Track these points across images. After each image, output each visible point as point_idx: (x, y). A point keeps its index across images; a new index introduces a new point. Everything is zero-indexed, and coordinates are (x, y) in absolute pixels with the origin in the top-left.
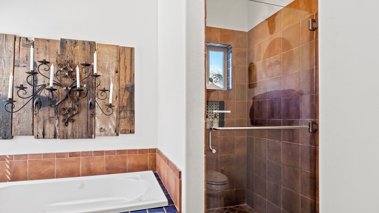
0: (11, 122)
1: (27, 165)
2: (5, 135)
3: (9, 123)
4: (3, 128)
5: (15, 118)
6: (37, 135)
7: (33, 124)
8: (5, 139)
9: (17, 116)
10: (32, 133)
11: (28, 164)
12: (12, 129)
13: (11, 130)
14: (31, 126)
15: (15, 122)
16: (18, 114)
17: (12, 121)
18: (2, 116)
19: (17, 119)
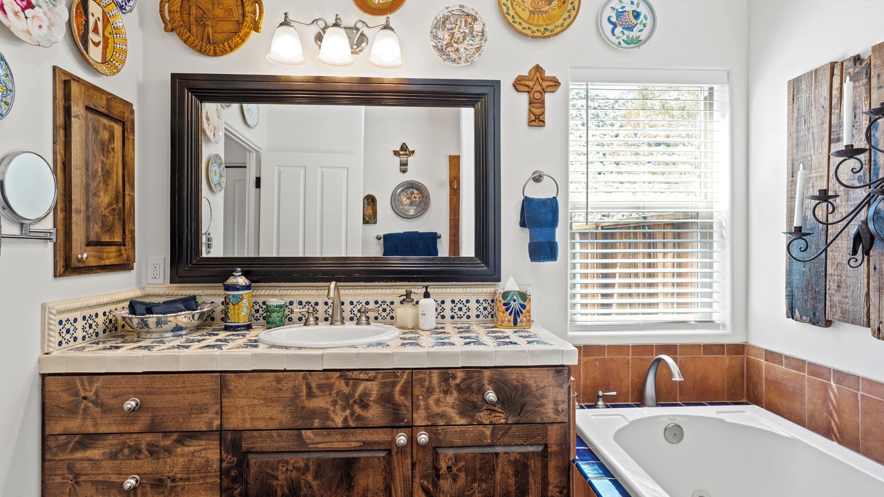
0: (824, 285)
1: (858, 406)
2: (814, 315)
3: (820, 287)
4: (810, 297)
5: (831, 275)
6: (879, 329)
7: (868, 294)
8: (814, 324)
9: (835, 270)
10: (865, 319)
11: (860, 403)
12: (825, 303)
13: (823, 304)
14: (863, 299)
15: (832, 285)
16: (837, 266)
17: (826, 282)
18: (810, 269)
19: (836, 278)
